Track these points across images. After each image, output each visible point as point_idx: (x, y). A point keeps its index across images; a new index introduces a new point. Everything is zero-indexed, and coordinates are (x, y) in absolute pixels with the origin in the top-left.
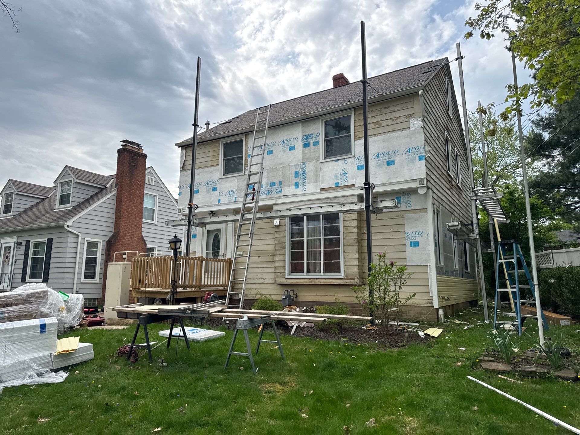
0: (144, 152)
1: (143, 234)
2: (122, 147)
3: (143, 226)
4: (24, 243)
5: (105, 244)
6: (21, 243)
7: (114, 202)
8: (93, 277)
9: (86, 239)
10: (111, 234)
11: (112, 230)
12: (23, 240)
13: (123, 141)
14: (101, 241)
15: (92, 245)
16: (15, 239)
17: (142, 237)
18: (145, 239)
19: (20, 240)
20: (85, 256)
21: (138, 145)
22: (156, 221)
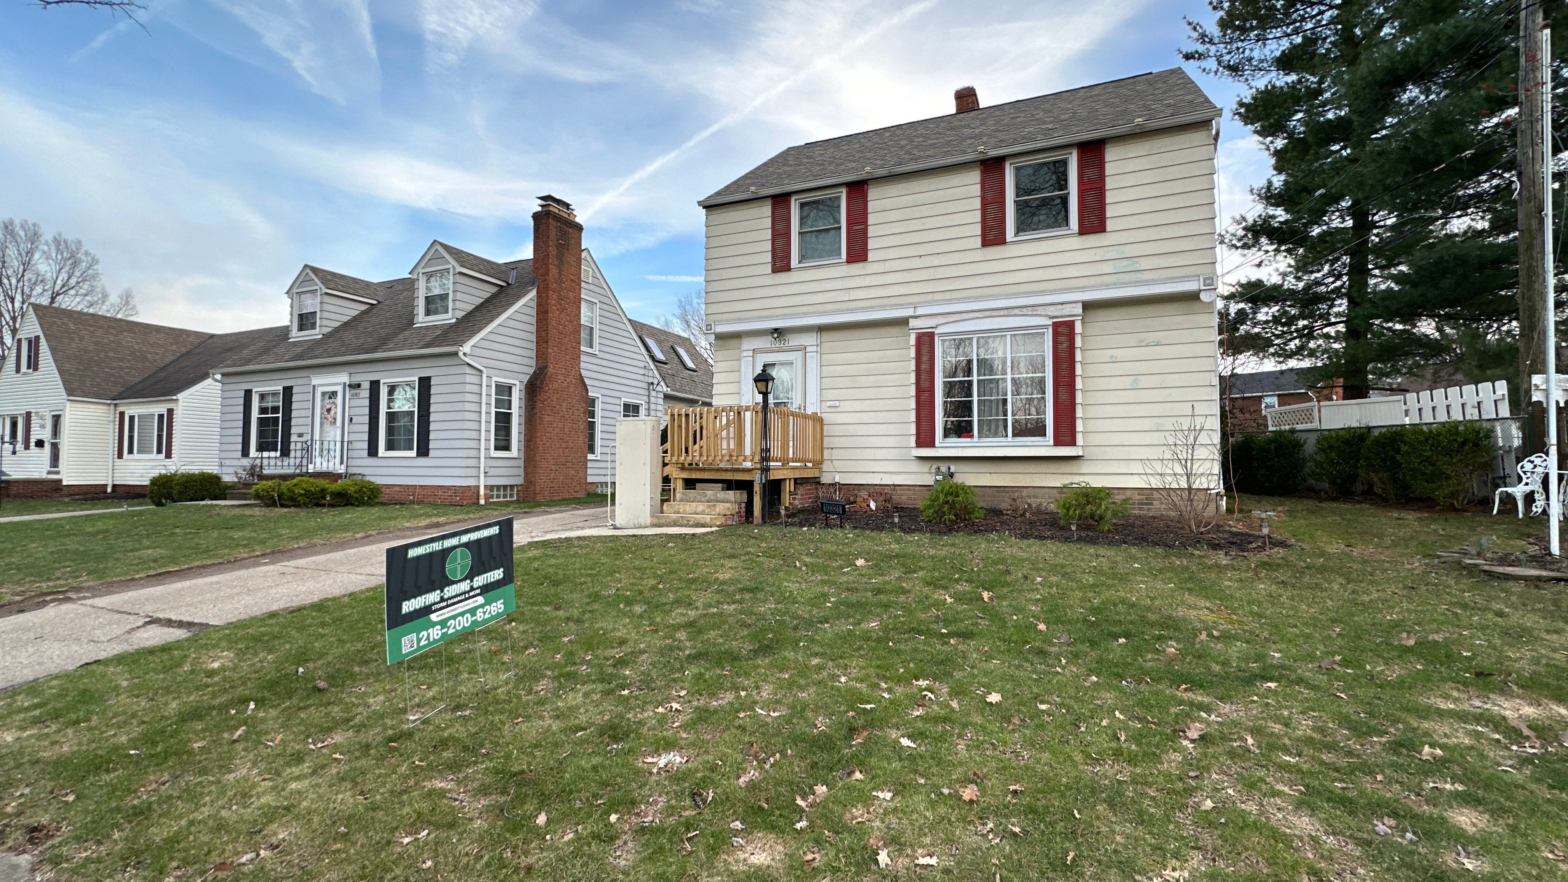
0: (578, 220)
1: (583, 373)
2: (540, 209)
3: (583, 358)
4: (366, 385)
5: (523, 388)
6: (359, 386)
7: (534, 312)
8: (507, 448)
9: (494, 379)
10: (531, 371)
11: (533, 362)
12: (365, 378)
13: (541, 198)
14: (517, 383)
15: (504, 390)
16: (344, 378)
17: (581, 379)
18: (587, 382)
19: (356, 379)
20: (493, 410)
21: (567, 206)
22: (596, 350)
